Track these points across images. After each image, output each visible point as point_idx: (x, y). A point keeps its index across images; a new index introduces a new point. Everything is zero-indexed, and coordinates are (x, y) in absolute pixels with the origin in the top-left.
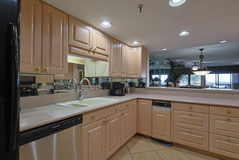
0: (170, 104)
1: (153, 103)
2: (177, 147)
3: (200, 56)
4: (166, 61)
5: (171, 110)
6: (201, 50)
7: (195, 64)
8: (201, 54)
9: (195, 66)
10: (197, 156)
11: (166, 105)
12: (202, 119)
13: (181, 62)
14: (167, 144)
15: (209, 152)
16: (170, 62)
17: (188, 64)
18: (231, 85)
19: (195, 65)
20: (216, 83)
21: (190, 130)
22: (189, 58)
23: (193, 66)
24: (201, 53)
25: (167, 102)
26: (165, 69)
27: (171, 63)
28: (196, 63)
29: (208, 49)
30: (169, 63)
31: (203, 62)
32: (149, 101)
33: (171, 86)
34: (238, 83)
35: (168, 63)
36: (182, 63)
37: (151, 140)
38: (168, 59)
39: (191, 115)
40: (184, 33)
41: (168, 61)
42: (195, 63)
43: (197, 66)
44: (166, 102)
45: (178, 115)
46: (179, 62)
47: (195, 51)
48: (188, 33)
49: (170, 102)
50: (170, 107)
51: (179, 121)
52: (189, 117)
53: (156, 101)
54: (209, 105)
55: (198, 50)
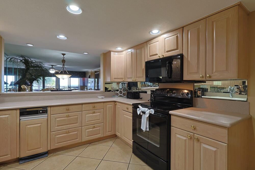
0: (47, 110)
1: (20, 113)
2: (53, 153)
4: (17, 58)
5: (48, 116)
6: (64, 54)
10: (74, 150)
11: (41, 112)
12: (77, 117)
14: (42, 156)
15: (82, 142)
16: (25, 60)
17: (46, 65)
18: (78, 87)
19: (52, 68)
20: (68, 86)
21: (67, 131)
22: (48, 59)
23: (50, 68)
24: (64, 58)
25: (43, 109)
26: (14, 68)
27: (26, 62)
28: (54, 66)
29: (69, 55)
30: (23, 61)
31: (65, 66)
32: (15, 111)
33: (24, 90)
34: (82, 85)
35: (21, 61)
36: (40, 63)
37: (18, 164)
38: (22, 56)
39: (68, 116)
40: (62, 37)
41: (21, 59)
42: (52, 66)
43: (54, 69)
44: (41, 109)
45: (55, 120)
46: (37, 62)
47: (58, 54)
48: (66, 38)
49: (46, 107)
50: (47, 113)
51: (56, 125)
52: (67, 118)
53: (26, 110)
54: (82, 104)
55: (61, 53)
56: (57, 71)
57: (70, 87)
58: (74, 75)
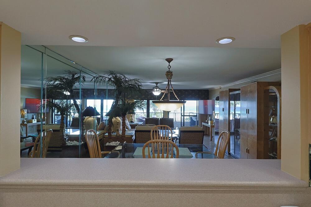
3: (167, 72)
4: (106, 76)
6: (169, 60)
7: (157, 85)
8: (169, 69)
9: (156, 88)
13: (134, 80)
16: (116, 78)
17: (147, 84)
18: (197, 116)
22: (149, 73)
23: (154, 88)
24: (169, 67)
27: (117, 81)
30: (112, 79)
31: (172, 83)
35: (110, 79)
36: (136, 82)
38: (111, 73)
41: (111, 76)
42: (157, 83)
43: (159, 88)
46: (131, 80)
55: (164, 59)
56: (163, 91)
57: (184, 116)
58: (190, 96)
